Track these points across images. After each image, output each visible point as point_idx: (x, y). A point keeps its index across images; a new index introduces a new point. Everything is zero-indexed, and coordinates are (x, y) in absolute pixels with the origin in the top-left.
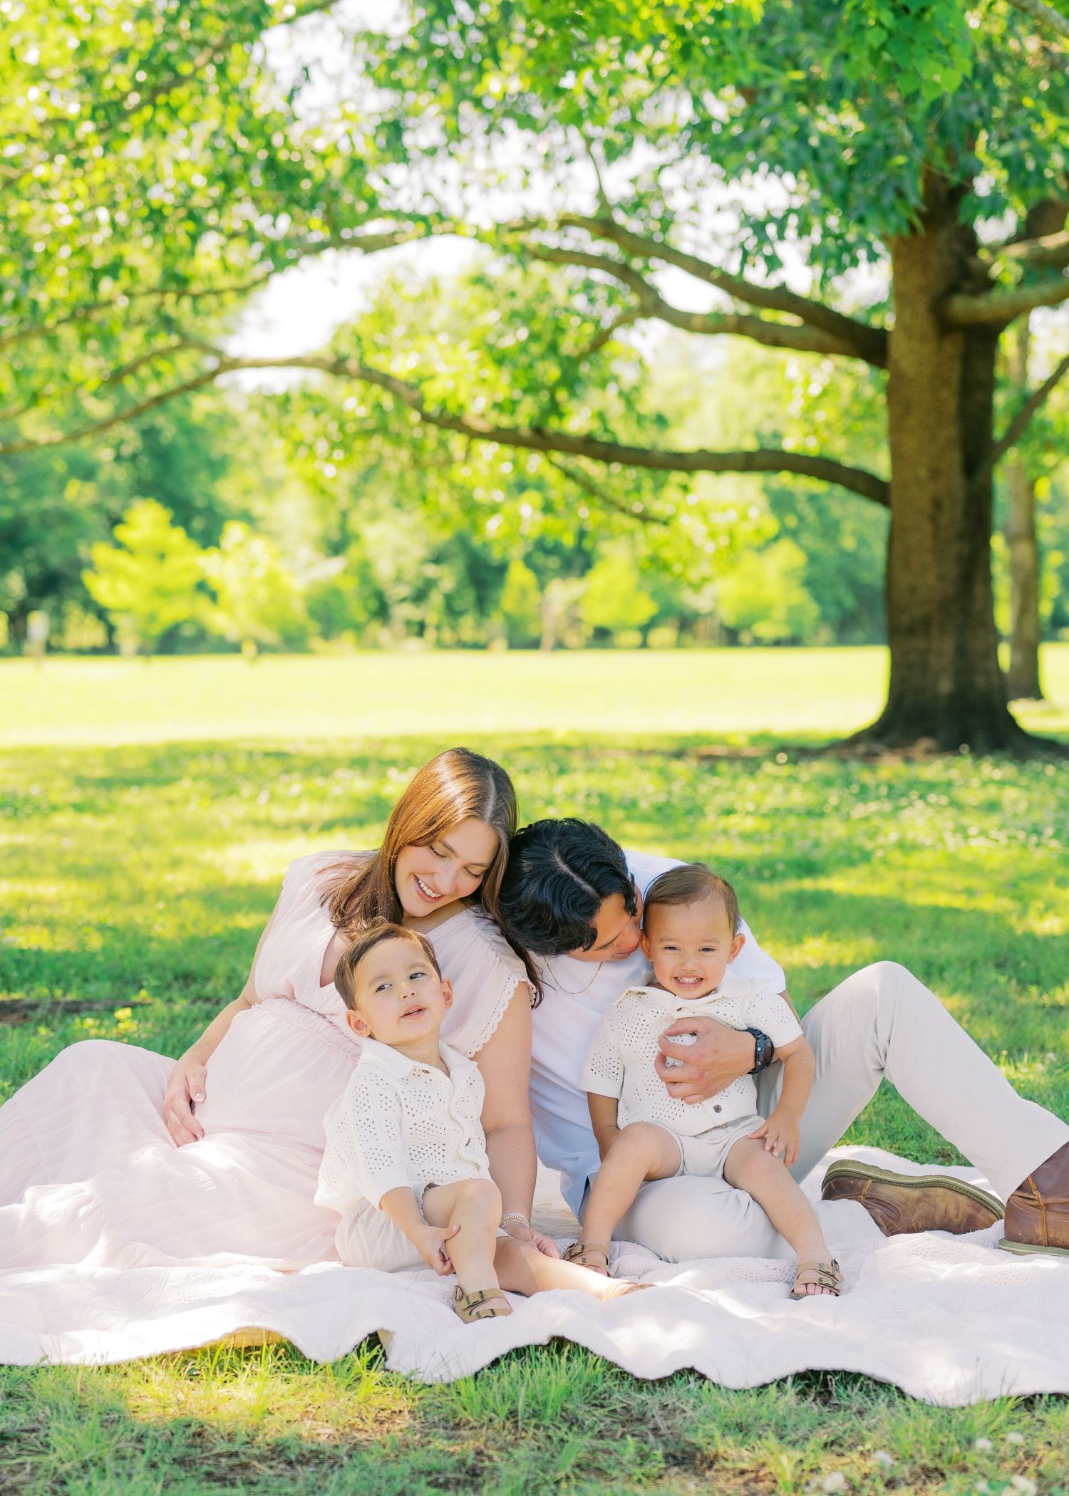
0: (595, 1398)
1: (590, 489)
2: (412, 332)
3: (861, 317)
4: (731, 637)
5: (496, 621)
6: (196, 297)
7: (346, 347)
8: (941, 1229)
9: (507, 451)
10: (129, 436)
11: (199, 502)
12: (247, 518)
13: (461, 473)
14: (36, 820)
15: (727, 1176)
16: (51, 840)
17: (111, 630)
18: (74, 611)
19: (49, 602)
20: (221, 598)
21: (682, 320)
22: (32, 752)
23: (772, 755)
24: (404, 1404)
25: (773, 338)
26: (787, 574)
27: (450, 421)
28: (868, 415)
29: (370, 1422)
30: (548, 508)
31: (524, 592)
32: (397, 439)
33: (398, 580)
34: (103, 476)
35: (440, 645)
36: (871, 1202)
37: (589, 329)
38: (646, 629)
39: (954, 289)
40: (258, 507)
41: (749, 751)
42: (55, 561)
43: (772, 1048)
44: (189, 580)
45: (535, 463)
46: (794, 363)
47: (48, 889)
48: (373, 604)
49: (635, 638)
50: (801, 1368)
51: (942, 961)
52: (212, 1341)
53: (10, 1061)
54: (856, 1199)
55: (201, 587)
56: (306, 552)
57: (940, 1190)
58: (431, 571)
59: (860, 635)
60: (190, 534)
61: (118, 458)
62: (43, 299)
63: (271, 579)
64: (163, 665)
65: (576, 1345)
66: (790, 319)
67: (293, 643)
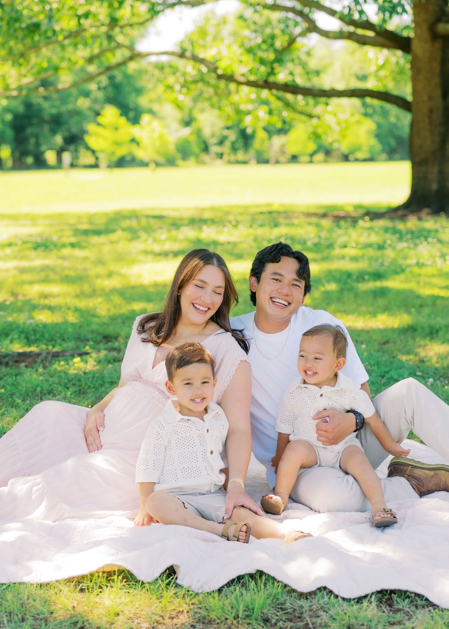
0: (278, 604)
1: (287, 105)
2: (215, 38)
3: (398, 31)
4: (346, 158)
5: (252, 152)
6: (121, 27)
7: (187, 45)
8: (443, 490)
9: (253, 89)
10: (104, 80)
11: (132, 106)
12: (151, 112)
13: (235, 98)
14: (55, 252)
15: (342, 467)
16: (60, 262)
17: (97, 158)
18: (82, 151)
19: (72, 147)
20: (141, 144)
21: (325, 34)
22: (60, 216)
23: (362, 217)
24: (185, 607)
25: (363, 41)
26: (369, 132)
27: (230, 78)
28: (401, 72)
29: (166, 618)
30: (270, 112)
31: (263, 140)
32: (208, 84)
33: (213, 135)
34: (92, 96)
35: (230, 162)
36: (410, 478)
37: (286, 38)
38: (312, 155)
39: (439, 20)
40: (156, 107)
41: (354, 214)
42: (75, 130)
43: (364, 419)
44: (128, 138)
45: (265, 93)
46: (371, 52)
47: (54, 289)
48: (203, 146)
49: (306, 158)
50: (379, 589)
51: (437, 326)
52: (92, 571)
53: (23, 387)
54: (404, 476)
55: (133, 140)
56: (175, 125)
57: (443, 472)
58: (226, 132)
59: (397, 156)
60: (128, 119)
61: (99, 88)
62: (57, 28)
63: (161, 137)
64: (119, 173)
65: (269, 575)
66: (371, 34)
67: (171, 162)
